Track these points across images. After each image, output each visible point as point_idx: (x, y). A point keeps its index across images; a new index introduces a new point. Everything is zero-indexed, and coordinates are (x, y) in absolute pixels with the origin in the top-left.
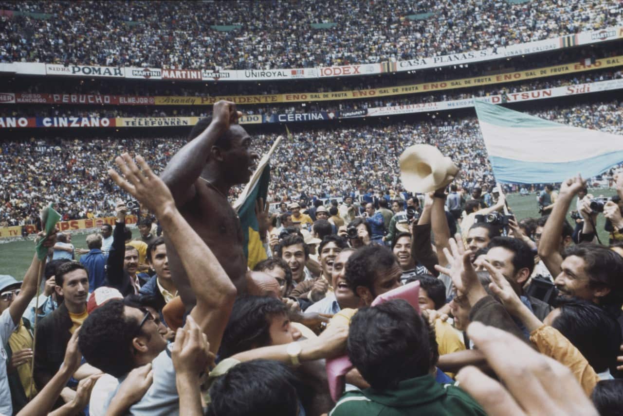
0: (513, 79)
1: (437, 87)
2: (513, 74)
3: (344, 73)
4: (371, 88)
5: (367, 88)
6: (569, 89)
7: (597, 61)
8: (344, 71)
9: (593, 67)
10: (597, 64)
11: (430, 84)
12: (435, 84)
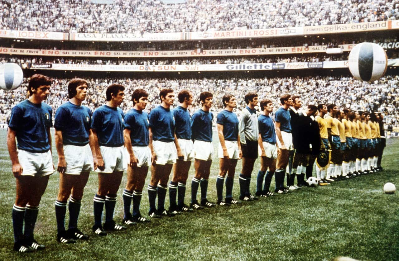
0: (154, 56)
1: (104, 54)
2: (154, 52)
3: (36, 37)
4: (57, 49)
5: (53, 49)
6: (186, 67)
7: (204, 51)
8: (36, 35)
9: (201, 55)
10: (204, 53)
11: (99, 52)
12: (103, 52)
